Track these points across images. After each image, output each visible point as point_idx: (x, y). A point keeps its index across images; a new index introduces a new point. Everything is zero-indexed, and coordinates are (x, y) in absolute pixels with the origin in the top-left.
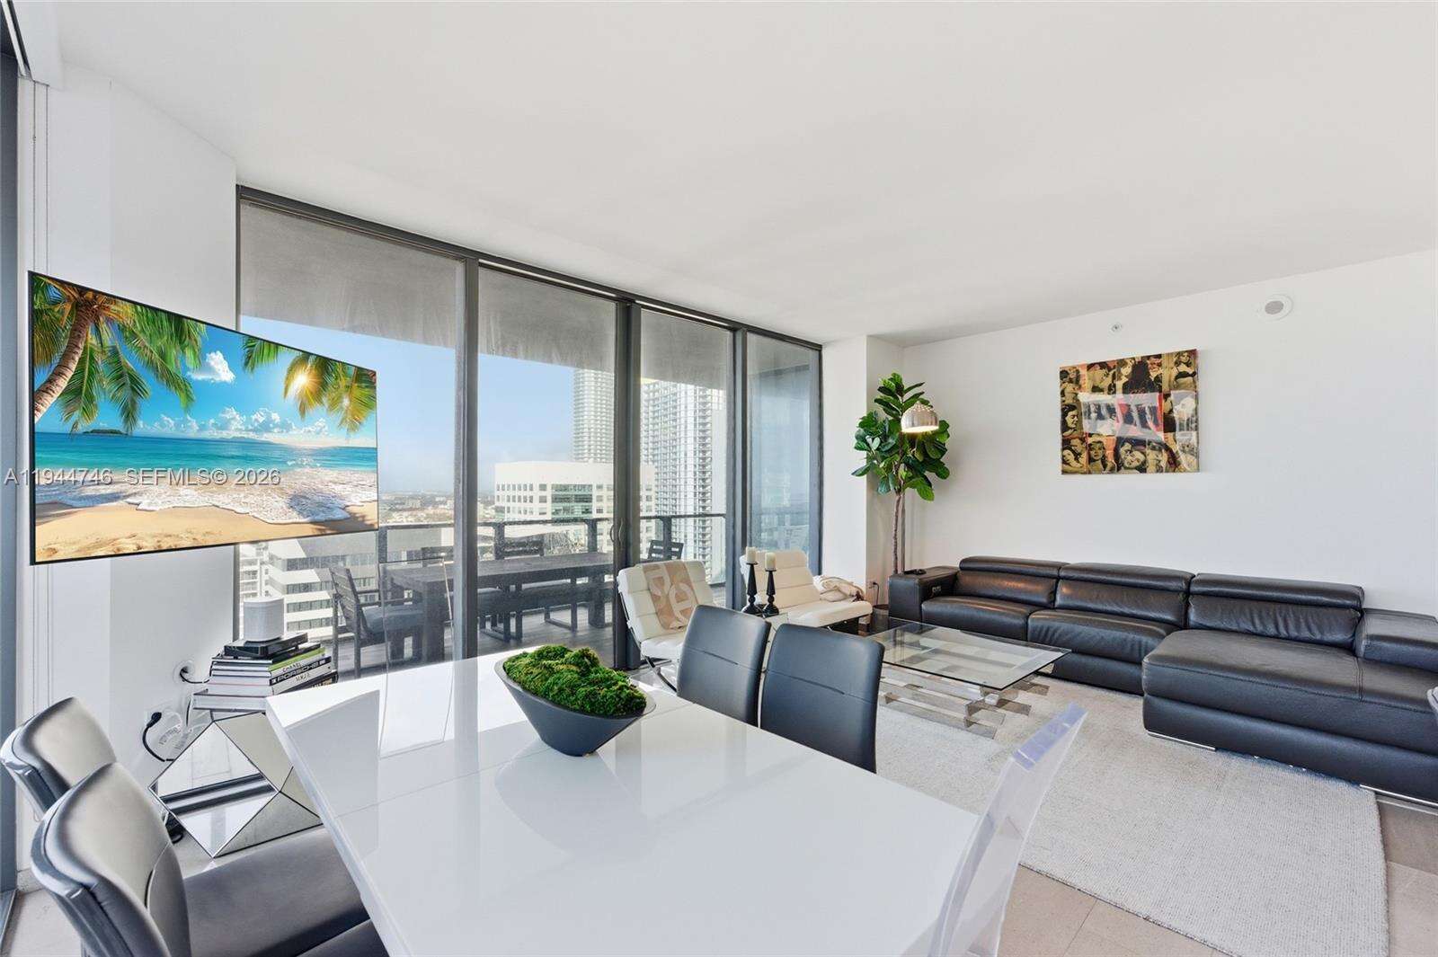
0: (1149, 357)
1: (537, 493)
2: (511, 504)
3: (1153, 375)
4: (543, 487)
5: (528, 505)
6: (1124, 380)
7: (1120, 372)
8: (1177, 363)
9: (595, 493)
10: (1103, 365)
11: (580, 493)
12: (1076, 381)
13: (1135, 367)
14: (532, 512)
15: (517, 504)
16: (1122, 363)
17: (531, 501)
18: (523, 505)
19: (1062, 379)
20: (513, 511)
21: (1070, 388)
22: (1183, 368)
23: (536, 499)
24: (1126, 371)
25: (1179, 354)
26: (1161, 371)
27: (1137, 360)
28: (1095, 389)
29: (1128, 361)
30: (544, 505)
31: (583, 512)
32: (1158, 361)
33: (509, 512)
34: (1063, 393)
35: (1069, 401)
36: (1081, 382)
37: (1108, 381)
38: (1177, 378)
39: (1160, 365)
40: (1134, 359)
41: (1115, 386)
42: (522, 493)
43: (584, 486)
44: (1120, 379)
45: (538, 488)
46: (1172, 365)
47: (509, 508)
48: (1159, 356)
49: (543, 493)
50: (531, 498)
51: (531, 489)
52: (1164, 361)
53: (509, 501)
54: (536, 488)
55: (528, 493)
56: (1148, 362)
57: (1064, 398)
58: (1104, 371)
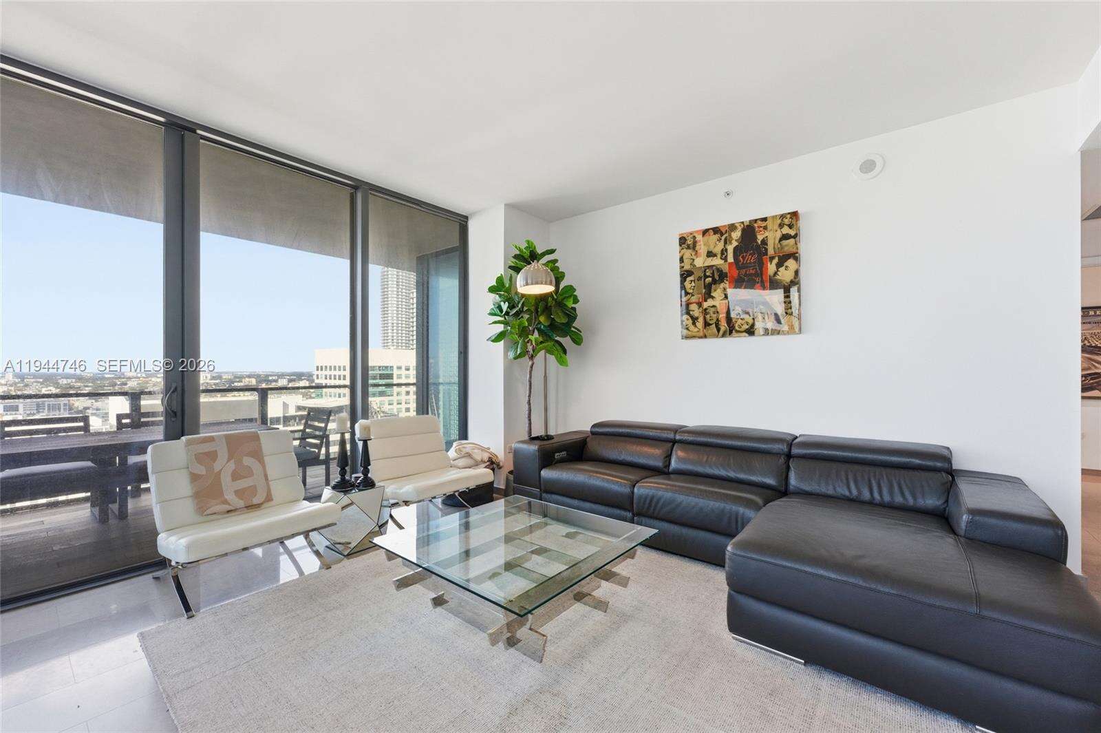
0: (756, 221)
3: (760, 238)
6: (735, 244)
7: (730, 235)
8: (781, 226)
9: (396, 372)
10: (716, 230)
11: (384, 372)
12: (693, 246)
13: (744, 230)
16: (732, 227)
19: (680, 245)
21: (688, 254)
22: (786, 230)
24: (736, 235)
25: (783, 216)
26: (767, 234)
27: (745, 224)
28: (710, 254)
29: (737, 225)
32: (763, 224)
34: (682, 260)
35: (687, 267)
36: (697, 248)
37: (721, 246)
38: (781, 240)
39: (765, 228)
40: (743, 223)
41: (726, 250)
44: (731, 243)
46: (776, 227)
48: (765, 219)
52: (769, 223)
56: (756, 225)
57: (682, 264)
58: (717, 236)
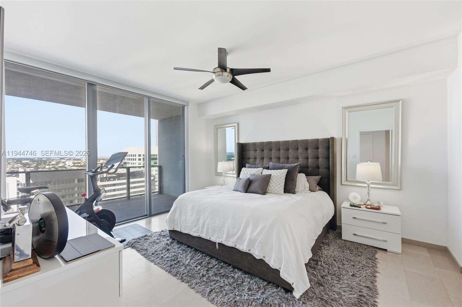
1: (137, 157)
2: (129, 161)
4: (140, 155)
5: (134, 161)
14: (136, 164)
15: (131, 161)
17: (136, 160)
18: (133, 161)
20: (130, 164)
23: (137, 159)
30: (140, 161)
31: (154, 164)
33: (128, 164)
42: (133, 158)
43: (154, 155)
45: (138, 156)
47: (128, 163)
49: (140, 157)
50: (136, 159)
51: (135, 156)
53: (128, 160)
54: (137, 155)
55: (134, 158)
